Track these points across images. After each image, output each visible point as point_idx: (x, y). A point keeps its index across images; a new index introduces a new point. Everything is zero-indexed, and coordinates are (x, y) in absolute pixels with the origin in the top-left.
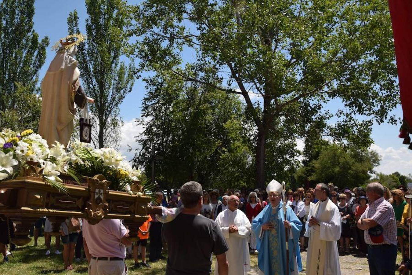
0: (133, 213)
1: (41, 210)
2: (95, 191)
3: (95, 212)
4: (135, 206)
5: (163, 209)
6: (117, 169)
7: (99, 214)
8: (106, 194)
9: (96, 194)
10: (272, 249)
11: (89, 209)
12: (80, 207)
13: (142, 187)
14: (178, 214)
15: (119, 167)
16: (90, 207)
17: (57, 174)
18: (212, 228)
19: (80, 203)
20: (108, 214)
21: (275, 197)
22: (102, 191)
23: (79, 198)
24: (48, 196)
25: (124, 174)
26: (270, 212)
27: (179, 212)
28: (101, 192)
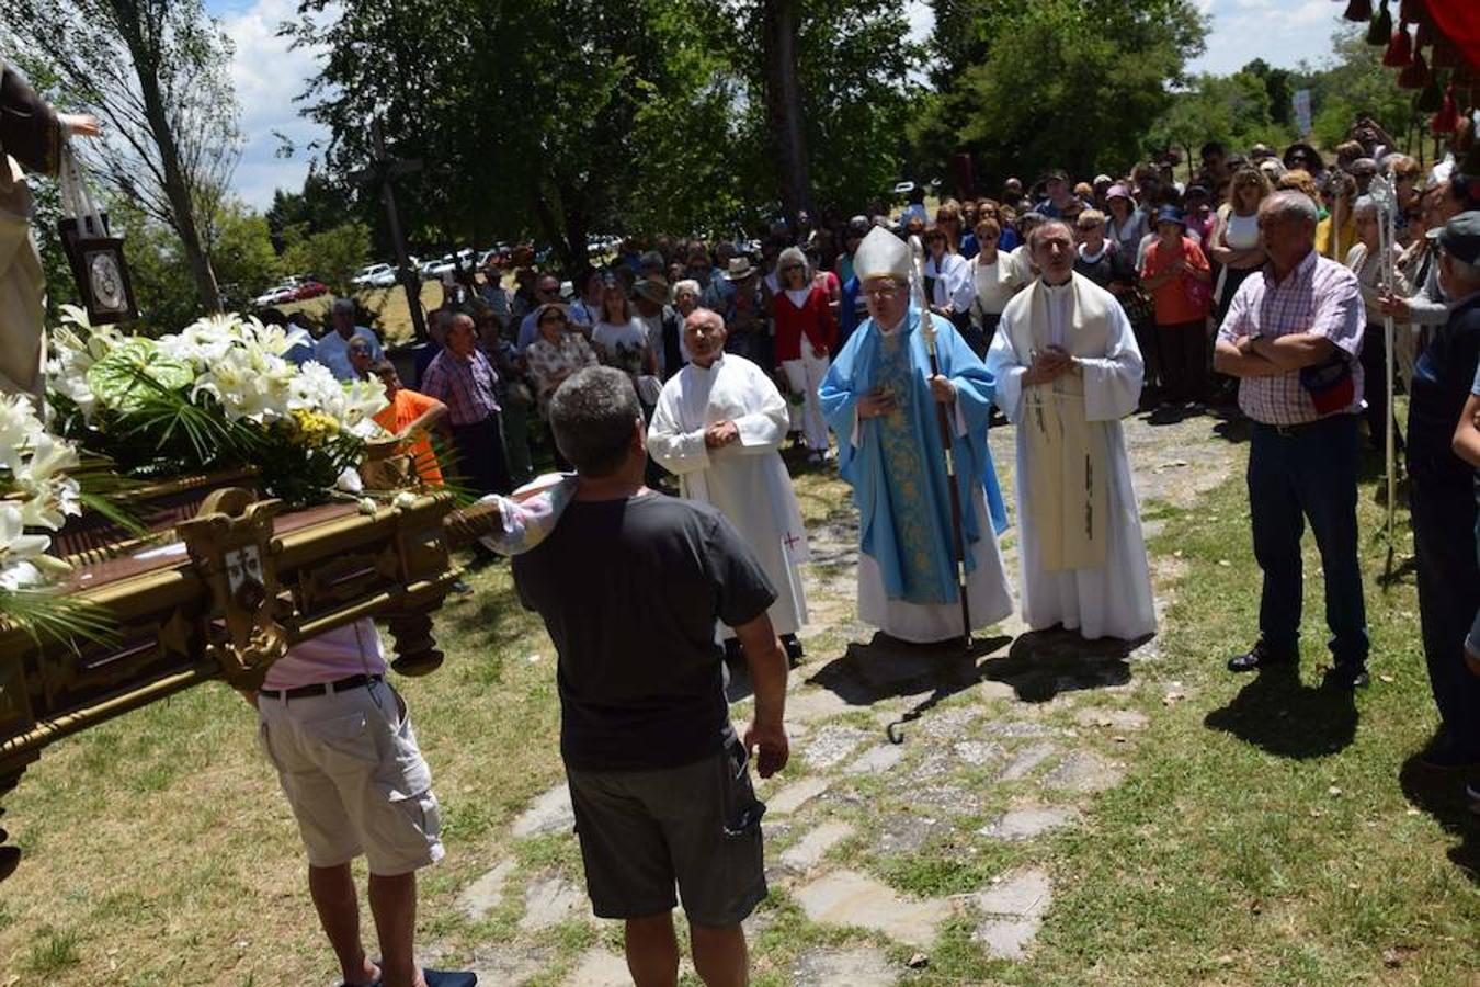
0: (394, 582)
1: (18, 740)
2: (223, 561)
3: (249, 644)
4: (396, 550)
5: (503, 509)
6: (287, 416)
7: (265, 645)
8: (273, 552)
9: (230, 573)
10: (897, 478)
11: (221, 646)
12: (183, 649)
13: (406, 462)
14: (561, 509)
15: (292, 405)
16: (221, 637)
17: (40, 546)
18: (704, 537)
19: (175, 634)
20: (302, 629)
21: (889, 297)
22: (252, 552)
23: (164, 615)
24: (31, 666)
25: (321, 427)
26: (877, 351)
27: (566, 500)
28: (248, 559)
